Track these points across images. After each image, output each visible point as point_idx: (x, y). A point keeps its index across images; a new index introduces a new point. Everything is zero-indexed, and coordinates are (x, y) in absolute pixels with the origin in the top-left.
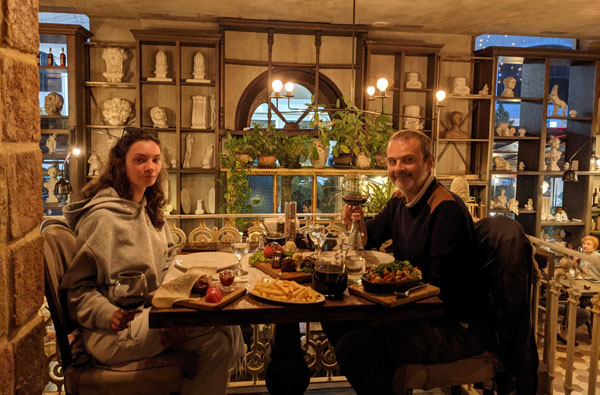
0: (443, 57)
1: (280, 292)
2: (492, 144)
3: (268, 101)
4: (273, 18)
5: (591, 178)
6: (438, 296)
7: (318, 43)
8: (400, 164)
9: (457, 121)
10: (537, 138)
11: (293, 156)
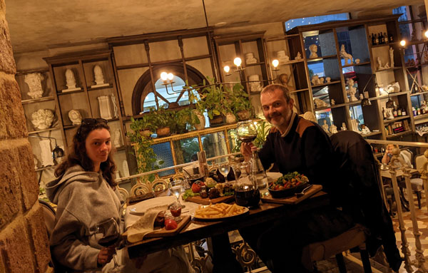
0: (267, 39)
1: (216, 212)
2: (311, 92)
3: (154, 91)
4: (146, 32)
5: (379, 101)
7: (181, 44)
8: (272, 108)
9: (285, 80)
10: (339, 81)
11: (182, 125)
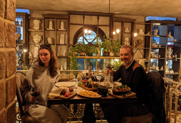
0: (136, 23)
1: (87, 94)
2: (151, 49)
3: (83, 36)
4: (85, 11)
6: (135, 96)
7: (98, 19)
8: (124, 56)
9: (140, 42)
10: (164, 48)
11: (90, 53)
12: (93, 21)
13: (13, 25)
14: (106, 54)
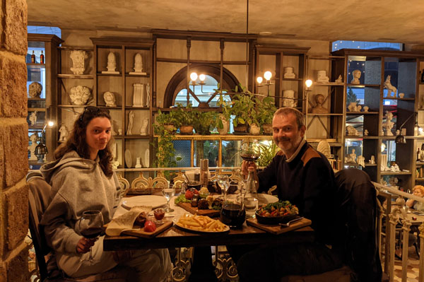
0: (310, 56)
1: (197, 224)
2: (345, 117)
3: (187, 87)
4: (190, 30)
5: (415, 141)
6: (310, 226)
7: (222, 47)
8: (282, 132)
9: (320, 101)
10: (376, 113)
11: (205, 126)
12: (211, 52)
13: (21, 64)
14: (242, 129)
